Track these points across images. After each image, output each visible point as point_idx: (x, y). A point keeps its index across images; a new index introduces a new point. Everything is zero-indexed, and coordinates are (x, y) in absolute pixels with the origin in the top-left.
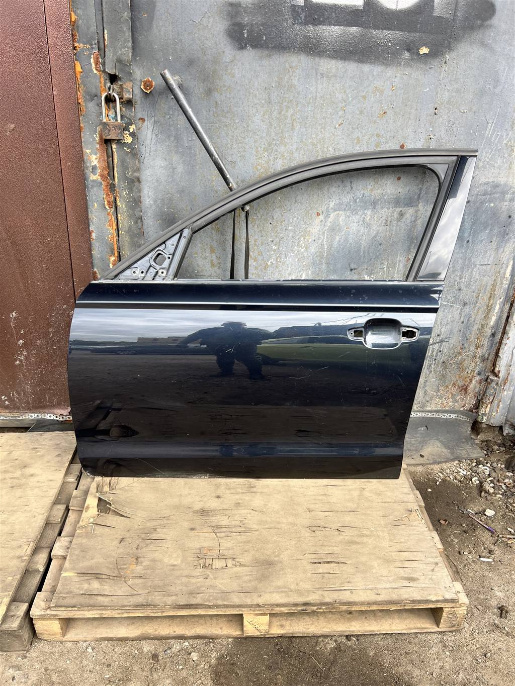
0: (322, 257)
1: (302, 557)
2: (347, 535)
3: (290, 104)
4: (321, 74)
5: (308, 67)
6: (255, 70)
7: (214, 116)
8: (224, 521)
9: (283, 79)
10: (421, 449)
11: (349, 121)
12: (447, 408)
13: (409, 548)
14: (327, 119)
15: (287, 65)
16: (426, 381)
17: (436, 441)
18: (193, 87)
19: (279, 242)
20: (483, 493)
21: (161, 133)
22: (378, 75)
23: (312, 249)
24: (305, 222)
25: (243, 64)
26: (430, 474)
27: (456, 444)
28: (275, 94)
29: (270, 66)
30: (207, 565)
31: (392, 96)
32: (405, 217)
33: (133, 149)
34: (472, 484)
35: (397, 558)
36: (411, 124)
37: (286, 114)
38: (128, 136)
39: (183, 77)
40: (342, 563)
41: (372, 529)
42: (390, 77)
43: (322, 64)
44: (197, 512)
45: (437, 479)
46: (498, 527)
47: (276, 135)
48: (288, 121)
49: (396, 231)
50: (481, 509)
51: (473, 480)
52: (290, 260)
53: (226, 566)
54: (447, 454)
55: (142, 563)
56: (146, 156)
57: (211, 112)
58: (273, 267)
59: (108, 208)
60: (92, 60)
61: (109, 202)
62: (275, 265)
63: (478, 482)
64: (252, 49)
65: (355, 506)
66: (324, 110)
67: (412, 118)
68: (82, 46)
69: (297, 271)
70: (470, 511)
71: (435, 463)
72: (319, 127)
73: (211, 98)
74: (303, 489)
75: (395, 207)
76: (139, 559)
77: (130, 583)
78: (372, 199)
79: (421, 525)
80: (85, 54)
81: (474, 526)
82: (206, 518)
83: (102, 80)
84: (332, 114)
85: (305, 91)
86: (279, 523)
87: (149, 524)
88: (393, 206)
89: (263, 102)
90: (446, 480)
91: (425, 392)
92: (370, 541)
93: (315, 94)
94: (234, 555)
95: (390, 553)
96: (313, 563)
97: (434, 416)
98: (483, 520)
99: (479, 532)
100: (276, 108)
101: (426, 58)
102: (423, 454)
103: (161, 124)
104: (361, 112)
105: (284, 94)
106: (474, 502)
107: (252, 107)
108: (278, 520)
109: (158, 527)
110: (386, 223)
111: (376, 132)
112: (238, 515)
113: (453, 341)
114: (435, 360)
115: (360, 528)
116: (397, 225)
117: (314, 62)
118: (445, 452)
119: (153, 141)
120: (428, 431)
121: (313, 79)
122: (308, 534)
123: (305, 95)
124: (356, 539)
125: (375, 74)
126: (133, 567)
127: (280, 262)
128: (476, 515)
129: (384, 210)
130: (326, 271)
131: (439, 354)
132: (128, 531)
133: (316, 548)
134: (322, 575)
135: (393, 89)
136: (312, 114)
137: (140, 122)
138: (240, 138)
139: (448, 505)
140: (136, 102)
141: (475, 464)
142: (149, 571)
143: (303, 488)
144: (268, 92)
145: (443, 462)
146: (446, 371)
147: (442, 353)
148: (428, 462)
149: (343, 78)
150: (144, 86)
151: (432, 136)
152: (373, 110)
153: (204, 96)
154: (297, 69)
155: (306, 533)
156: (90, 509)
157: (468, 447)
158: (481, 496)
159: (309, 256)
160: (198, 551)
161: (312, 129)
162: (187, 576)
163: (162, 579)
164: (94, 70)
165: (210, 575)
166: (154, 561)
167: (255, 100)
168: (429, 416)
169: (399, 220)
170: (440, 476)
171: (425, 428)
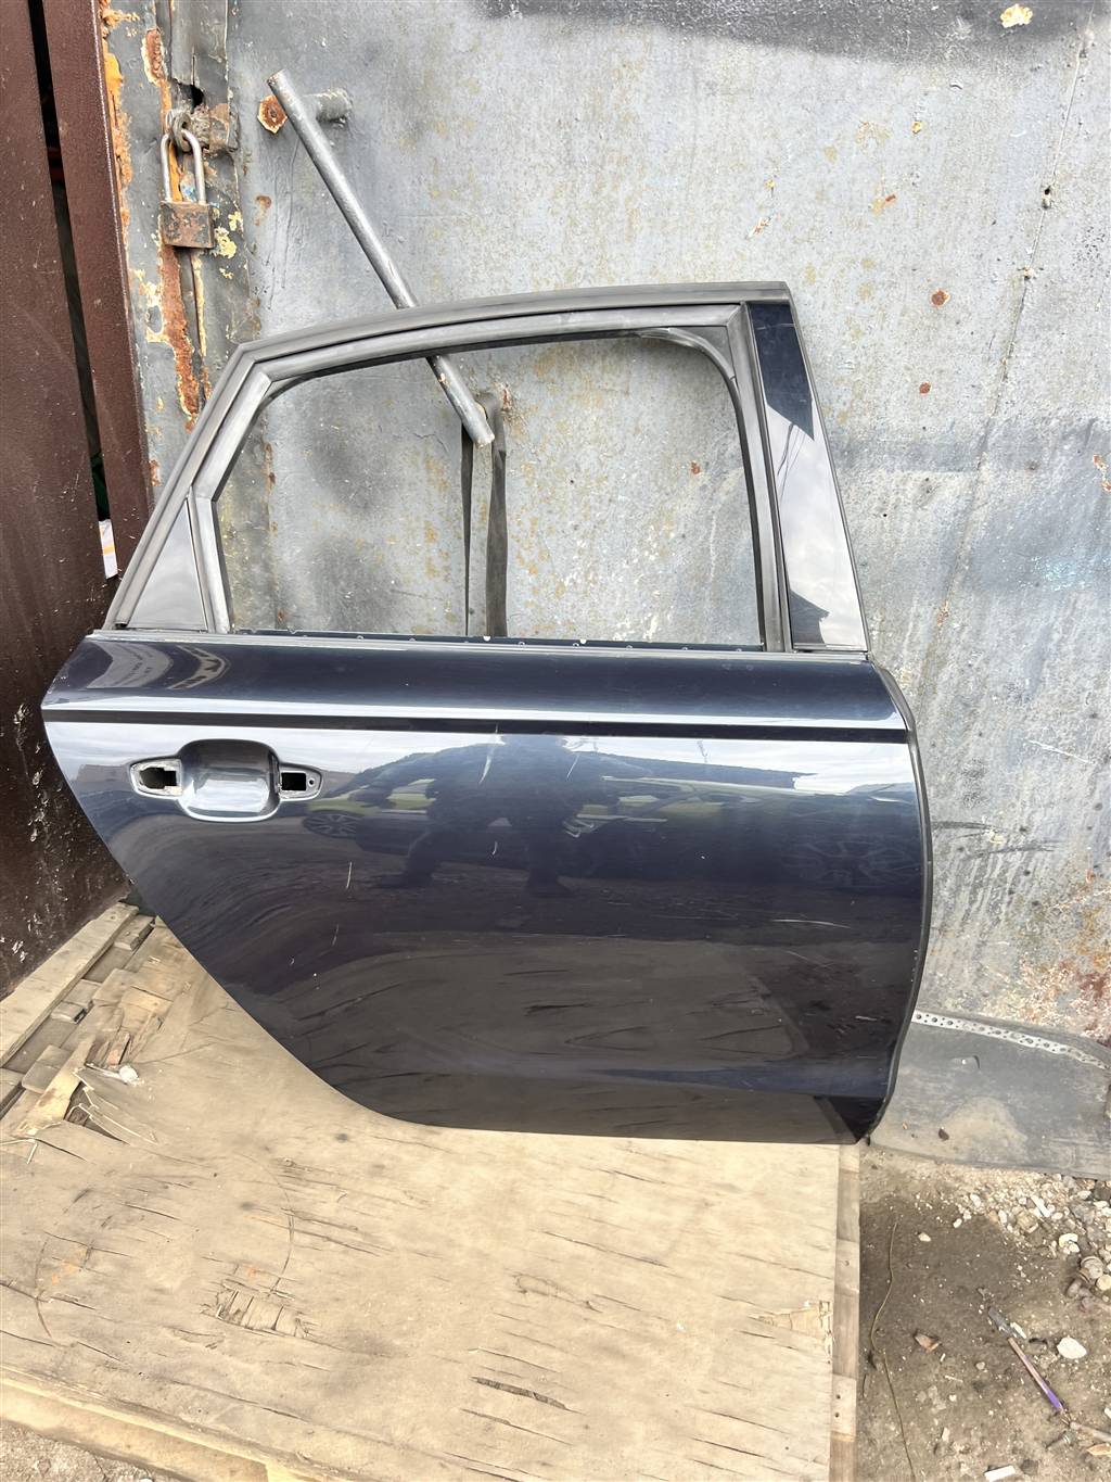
0: (702, 582)
1: (461, 1355)
2: (607, 1323)
3: (623, 169)
4: (707, 84)
5: (673, 63)
6: (531, 74)
7: (432, 196)
8: (326, 1205)
9: (605, 99)
10: (948, 1116)
11: (786, 218)
12: (1041, 1024)
13: (753, 1411)
14: (723, 213)
15: (616, 60)
16: (984, 943)
17: (994, 1101)
18: (378, 117)
19: (593, 532)
20: (1075, 1287)
21: (308, 235)
22: (874, 88)
23: (679, 559)
24: (661, 488)
25: (500, 58)
26: (948, 1190)
27: (1054, 1122)
28: (585, 139)
29: (569, 62)
30: (232, 1311)
31: (913, 150)
32: (937, 499)
33: (238, 272)
34: (1057, 1249)
35: (705, 1431)
36: (969, 233)
37: (613, 194)
38: (227, 239)
39: (353, 92)
40: (555, 1403)
41: (679, 1326)
42: (908, 96)
43: (711, 56)
44: (279, 1161)
45: (962, 1210)
46: (1080, 1396)
47: (586, 252)
48: (617, 215)
49: (910, 534)
50: (1053, 1330)
51: (1063, 1239)
52: (620, 580)
53: (274, 1328)
54: (1017, 1146)
55: (95, 1264)
56: (275, 291)
57: (424, 187)
58: (577, 594)
59: (189, 413)
60: (144, 51)
61: (188, 398)
62: (580, 589)
63: (1075, 1249)
64: (524, 14)
65: (663, 1247)
66: (716, 187)
67: (972, 216)
68: (121, 15)
69: (639, 609)
70: (1018, 1329)
71: (975, 1161)
72: (702, 235)
73: (423, 149)
74: (551, 1168)
75: (908, 469)
76: (95, 1254)
77: (44, 1308)
78: (846, 442)
79: (818, 1351)
80: (129, 35)
81: (1008, 1375)
82: (291, 1186)
83: (168, 100)
84: (738, 198)
85: (663, 132)
86: (450, 1243)
87: (161, 1169)
88: (905, 463)
89: (553, 160)
90: (986, 1221)
91: (978, 970)
92: (656, 1361)
93: (691, 139)
94: (305, 1301)
95: (693, 1412)
96: (480, 1381)
97: (1000, 1037)
98: (1045, 1366)
99: (1016, 1398)
100: (587, 177)
101: (1020, 39)
102: (947, 1131)
103: (306, 214)
104: (821, 196)
105: (608, 139)
106: (1040, 1304)
107: (525, 174)
108: (452, 1236)
109: (178, 1181)
110: (882, 510)
111: (862, 255)
112: (365, 1198)
113: (1064, 852)
114: (1011, 892)
115: (647, 1315)
116: (914, 518)
117: (688, 54)
118: (1015, 1138)
119: (291, 255)
120: (980, 1072)
121: (687, 97)
122: (507, 1295)
123: (666, 145)
124: (624, 1344)
125: (864, 84)
126: (72, 1269)
127: (595, 583)
128: (1030, 1348)
129: (877, 473)
130: (711, 619)
131: (1023, 878)
132: (109, 1173)
133: (508, 1340)
134: (487, 1420)
135: (917, 128)
136: (683, 197)
137: (260, 206)
138: (495, 256)
139: (959, 1297)
140: (249, 155)
141: (1089, 1193)
142: (100, 1290)
143: (554, 1164)
144: (566, 133)
145: (996, 1166)
146: (1042, 928)
147: (1032, 879)
148: (953, 1155)
149: (772, 98)
150: (266, 114)
151: (1031, 272)
152: (854, 189)
153: (405, 145)
154: (641, 71)
155: (503, 1290)
156: (53, 1100)
157: (1084, 1140)
158: (1066, 1293)
159: (668, 577)
160: (232, 1267)
161: (681, 238)
162: (173, 1328)
163: (119, 1319)
164: (149, 74)
165: (226, 1341)
166: (125, 1266)
167: (532, 155)
168: (985, 1033)
169: (920, 504)
170: (972, 1203)
171: (972, 1060)
